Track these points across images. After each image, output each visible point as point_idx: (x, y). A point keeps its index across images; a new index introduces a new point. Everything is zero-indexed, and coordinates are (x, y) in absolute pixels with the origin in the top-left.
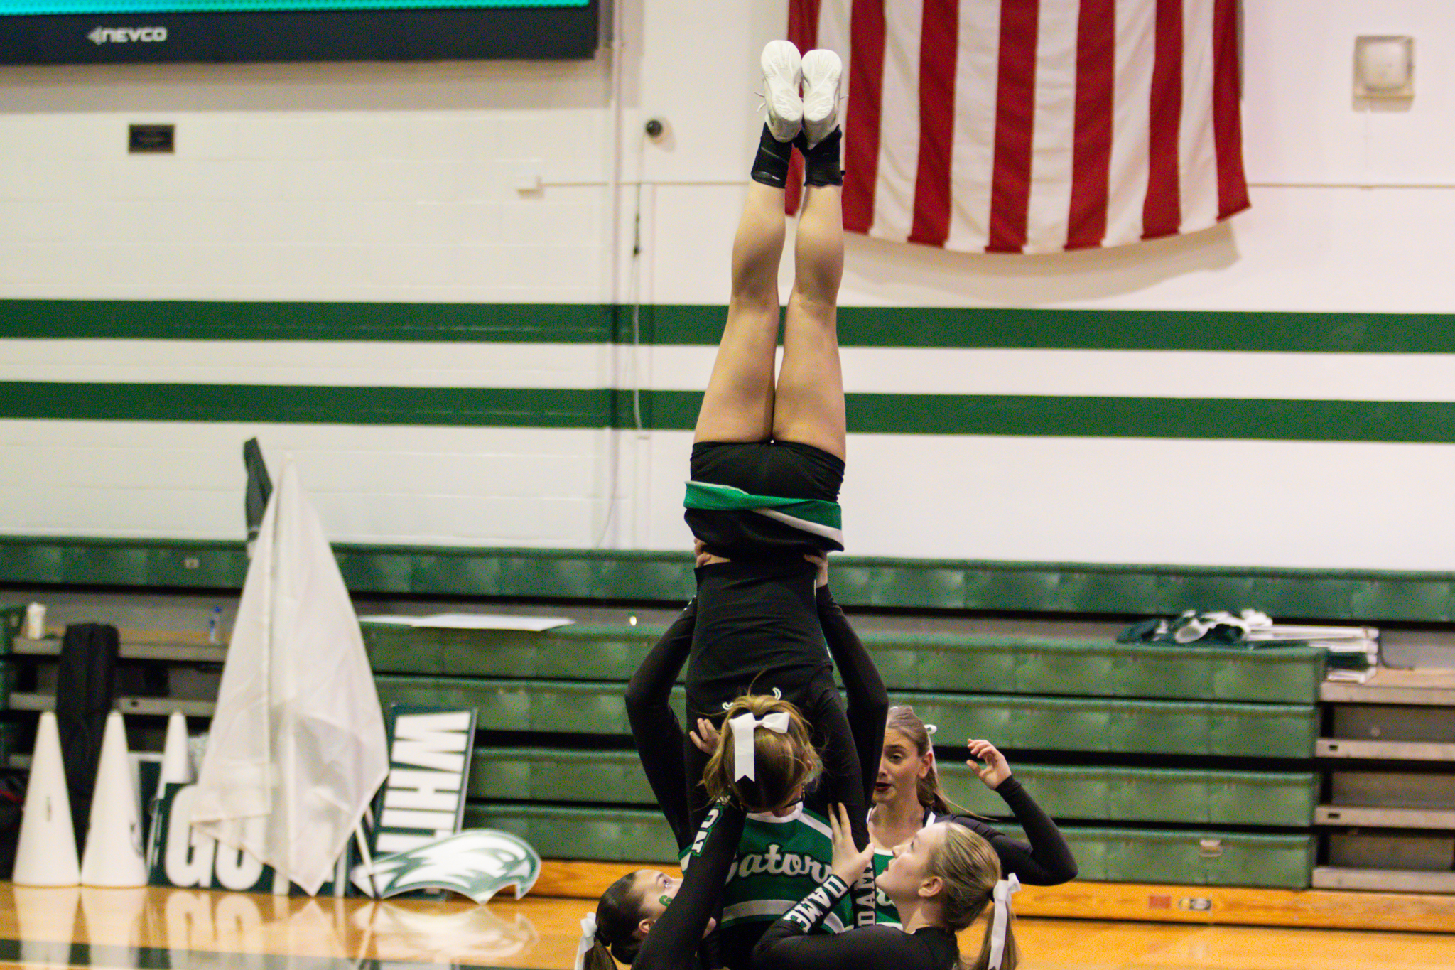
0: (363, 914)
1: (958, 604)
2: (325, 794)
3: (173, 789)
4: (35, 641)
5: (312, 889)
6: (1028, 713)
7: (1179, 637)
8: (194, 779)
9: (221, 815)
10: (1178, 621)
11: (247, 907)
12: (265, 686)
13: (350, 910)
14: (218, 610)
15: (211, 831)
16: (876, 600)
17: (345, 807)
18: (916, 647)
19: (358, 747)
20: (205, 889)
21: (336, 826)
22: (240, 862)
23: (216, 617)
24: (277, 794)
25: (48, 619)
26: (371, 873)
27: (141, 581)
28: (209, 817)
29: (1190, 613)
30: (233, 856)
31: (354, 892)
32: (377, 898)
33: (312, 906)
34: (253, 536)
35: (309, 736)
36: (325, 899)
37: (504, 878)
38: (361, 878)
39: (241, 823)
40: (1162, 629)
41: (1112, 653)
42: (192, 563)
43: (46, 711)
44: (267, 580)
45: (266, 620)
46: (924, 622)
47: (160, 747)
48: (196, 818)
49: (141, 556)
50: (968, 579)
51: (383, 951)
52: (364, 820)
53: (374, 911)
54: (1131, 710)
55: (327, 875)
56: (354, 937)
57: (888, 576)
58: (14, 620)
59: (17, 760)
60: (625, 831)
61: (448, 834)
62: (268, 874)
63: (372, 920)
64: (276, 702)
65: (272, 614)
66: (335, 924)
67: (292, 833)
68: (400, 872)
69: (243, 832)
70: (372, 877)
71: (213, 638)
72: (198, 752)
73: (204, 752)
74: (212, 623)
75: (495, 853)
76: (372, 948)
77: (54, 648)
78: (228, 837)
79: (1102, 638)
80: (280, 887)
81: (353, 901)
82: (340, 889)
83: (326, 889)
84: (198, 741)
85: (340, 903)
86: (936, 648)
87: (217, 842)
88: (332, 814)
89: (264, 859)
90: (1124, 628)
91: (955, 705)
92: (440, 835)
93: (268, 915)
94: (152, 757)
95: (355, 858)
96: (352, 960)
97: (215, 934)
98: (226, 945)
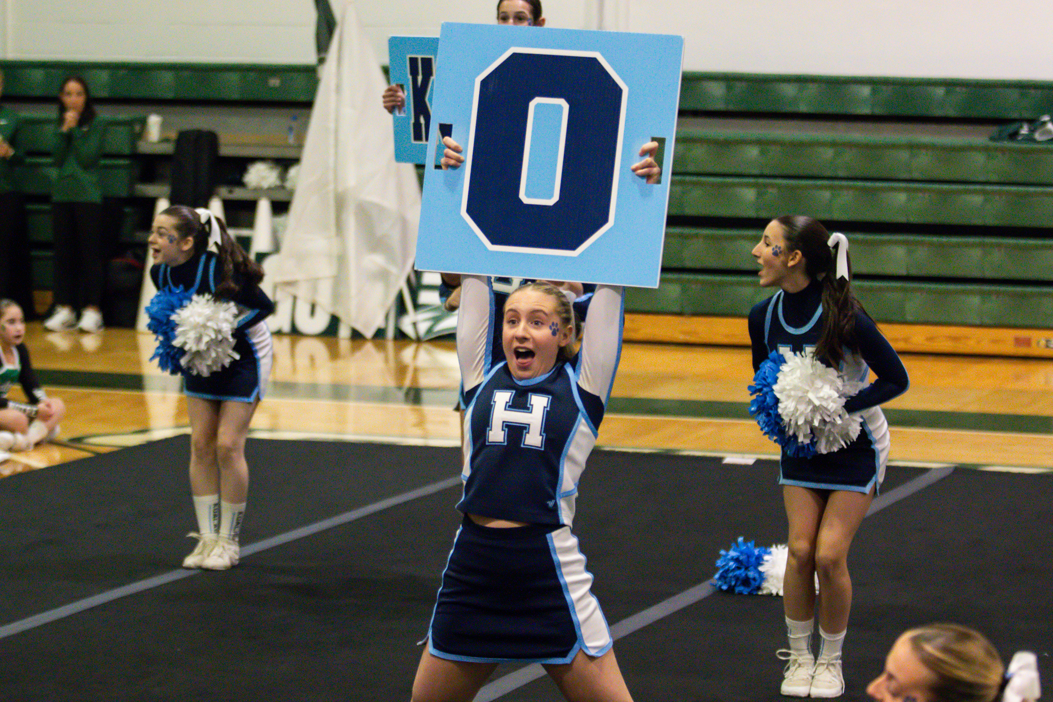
0: (408, 353)
1: (866, 110)
2: (377, 260)
3: (261, 257)
4: (153, 143)
5: (369, 333)
6: (920, 195)
7: (1037, 136)
8: (277, 249)
9: (298, 276)
10: (1038, 123)
11: (319, 348)
12: (331, 177)
13: (398, 349)
14: (295, 118)
15: (291, 290)
16: (803, 108)
17: (394, 270)
18: (833, 144)
19: (404, 222)
20: (286, 334)
21: (387, 286)
22: (313, 312)
23: (294, 124)
24: (341, 260)
25: (164, 126)
26: (414, 322)
27: (236, 96)
28: (288, 278)
29: (1046, 118)
30: (307, 308)
31: (401, 336)
32: (419, 340)
33: (369, 347)
34: (321, 61)
35: (366, 214)
36: (379, 341)
38: (406, 326)
39: (314, 283)
40: (1025, 130)
41: (985, 149)
42: (274, 82)
43: (162, 197)
44: (333, 96)
45: (332, 126)
46: (842, 126)
47: (250, 224)
48: (279, 279)
49: (235, 77)
50: (874, 92)
51: (424, 381)
52: (408, 281)
53: (417, 351)
54: (1000, 193)
55: (379, 322)
56: (401, 370)
57: (812, 89)
58: (137, 128)
59: (139, 235)
62: (335, 322)
63: (415, 357)
64: (340, 189)
65: (337, 120)
66: (386, 360)
67: (353, 291)
68: (437, 320)
69: (315, 290)
70: (415, 324)
71: (291, 140)
72: (280, 229)
73: (285, 227)
74: (291, 129)
76: (415, 378)
77: (168, 148)
78: (303, 292)
79: (978, 137)
80: (344, 332)
81: (400, 343)
82: (390, 333)
83: (380, 334)
84: (280, 220)
85: (390, 345)
86: (850, 145)
87: (295, 298)
88: (383, 275)
89: (331, 310)
90: (994, 130)
91: (863, 189)
93: (334, 353)
94: (244, 232)
95: (401, 309)
96: (400, 388)
97: (294, 369)
98: (302, 377)
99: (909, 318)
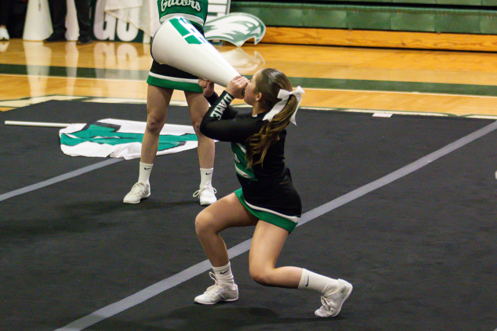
9: (120, 7)
11: (131, 49)
15: (113, 14)
20: (112, 41)
22: (128, 29)
28: (113, 8)
30: (125, 26)
37: (249, 35)
39: (128, 10)
48: (107, 8)
60: (304, 13)
61: (223, 15)
62: (141, 33)
69: (129, 15)
75: (244, 23)
78: (121, 16)
80: (146, 40)
87: (117, 19)
89: (138, 27)
92: (219, 15)
93: (141, 53)
97: (117, 62)
98: (122, 67)
99: (483, 31)
